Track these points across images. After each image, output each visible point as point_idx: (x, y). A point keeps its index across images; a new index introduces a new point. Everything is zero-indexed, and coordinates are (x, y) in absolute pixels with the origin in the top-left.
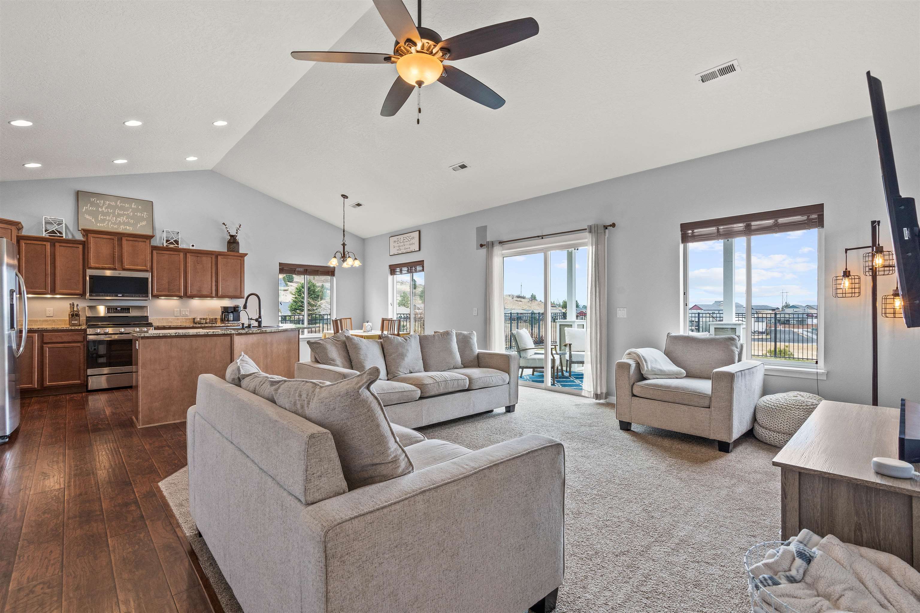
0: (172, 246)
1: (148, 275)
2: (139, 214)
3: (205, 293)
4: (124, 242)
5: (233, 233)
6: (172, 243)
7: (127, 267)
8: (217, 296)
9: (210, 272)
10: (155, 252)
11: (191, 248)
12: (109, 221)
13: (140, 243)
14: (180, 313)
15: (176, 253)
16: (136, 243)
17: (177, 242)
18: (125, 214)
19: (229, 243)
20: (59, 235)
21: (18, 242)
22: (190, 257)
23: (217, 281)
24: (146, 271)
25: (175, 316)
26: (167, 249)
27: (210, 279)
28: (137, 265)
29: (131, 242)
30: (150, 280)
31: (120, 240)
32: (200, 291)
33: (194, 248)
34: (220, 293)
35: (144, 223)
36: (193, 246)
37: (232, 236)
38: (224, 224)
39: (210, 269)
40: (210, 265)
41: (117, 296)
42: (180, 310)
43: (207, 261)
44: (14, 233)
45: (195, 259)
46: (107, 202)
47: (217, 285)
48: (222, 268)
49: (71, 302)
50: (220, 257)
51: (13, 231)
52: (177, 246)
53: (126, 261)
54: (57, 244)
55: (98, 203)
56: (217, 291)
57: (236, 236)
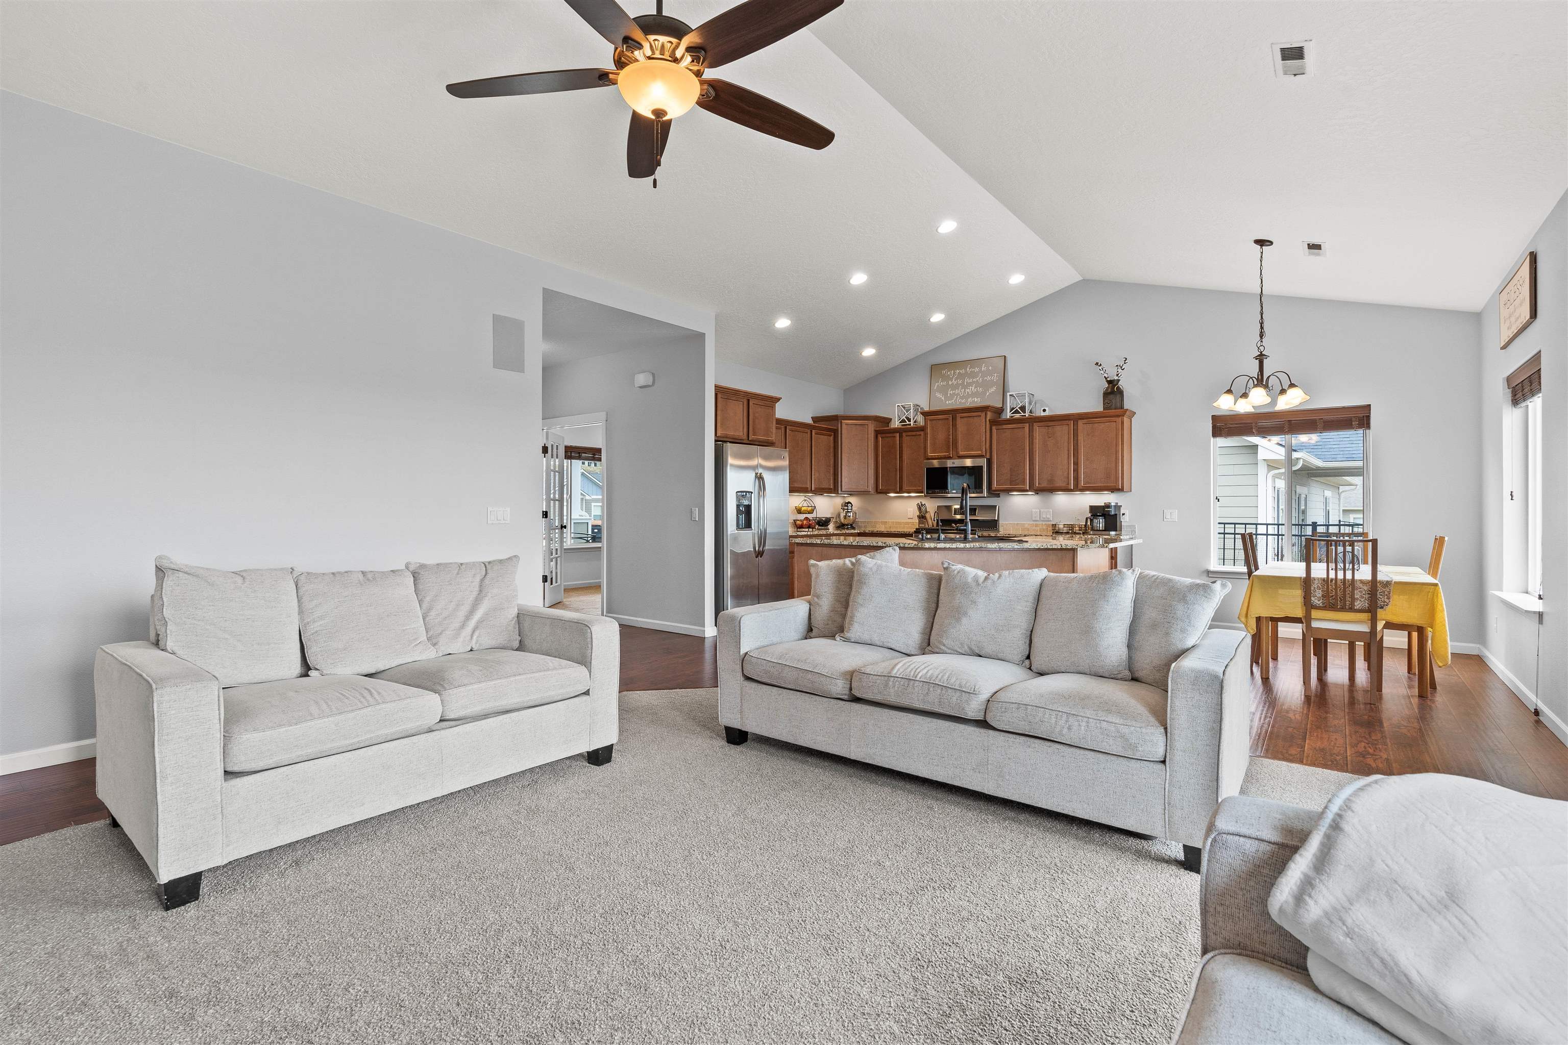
0: (1017, 416)
1: (983, 462)
2: (989, 378)
3: (1060, 483)
4: (959, 420)
5: (1112, 376)
6: (1016, 412)
7: (961, 453)
8: (1078, 488)
9: (1066, 448)
10: (994, 428)
11: (1043, 414)
12: (958, 394)
13: (975, 418)
14: (1040, 518)
15: (1020, 425)
16: (971, 419)
17: (1023, 408)
18: (973, 382)
19: (1106, 394)
20: (908, 423)
21: (876, 437)
22: (1038, 431)
23: (1076, 464)
24: (981, 457)
25: (1033, 521)
26: (1011, 421)
27: (1066, 461)
28: (972, 450)
29: (966, 419)
30: (985, 469)
31: (954, 419)
32: (1051, 481)
33: (1047, 413)
34: (1082, 484)
35: (993, 389)
36: (1044, 410)
37: (1110, 382)
38: (1097, 364)
39: (1066, 444)
40: (1066, 438)
42: (1040, 511)
43: (1062, 432)
44: (871, 427)
45: (1044, 430)
46: (958, 371)
47: (1076, 471)
48: (1084, 441)
49: (918, 501)
50: (1080, 423)
51: (870, 425)
52: (1023, 414)
53: (960, 447)
54: (904, 434)
55: (949, 375)
56: (1076, 479)
57: (1119, 380)
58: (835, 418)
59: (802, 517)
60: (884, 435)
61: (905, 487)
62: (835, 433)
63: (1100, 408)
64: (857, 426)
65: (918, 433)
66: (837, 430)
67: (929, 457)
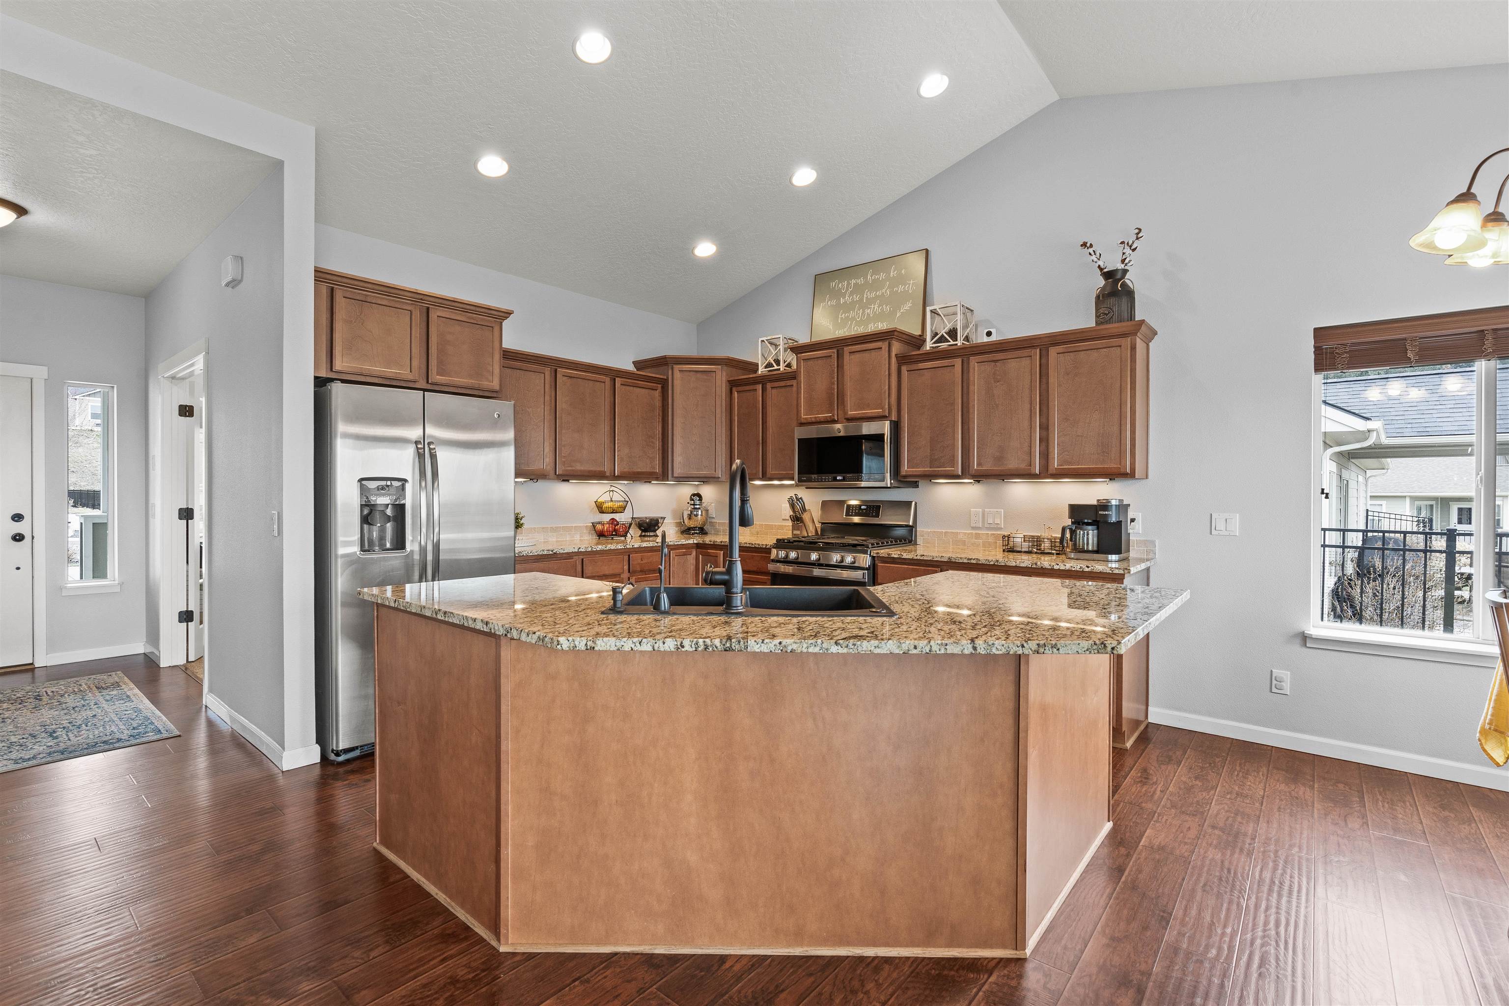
0: (944, 345)
1: (885, 427)
2: (901, 288)
3: (1013, 464)
4: (847, 357)
5: (1113, 263)
6: (942, 339)
7: (851, 413)
8: (1047, 473)
9: (1027, 400)
10: (904, 369)
11: (986, 339)
12: (853, 319)
13: (873, 353)
15: (947, 362)
16: (866, 355)
17: (953, 333)
18: (877, 297)
19: (1101, 299)
20: (776, 367)
21: (731, 391)
22: (977, 369)
23: (1045, 428)
24: (882, 418)
25: (973, 528)
26: (934, 355)
27: (1026, 423)
28: (868, 406)
29: (858, 355)
30: (888, 439)
31: (840, 356)
32: (1000, 459)
33: (993, 338)
34: (1055, 464)
35: (908, 306)
36: (989, 334)
37: (1109, 275)
38: (1084, 245)
40: (1027, 380)
41: (835, 479)
42: (983, 512)
43: (1020, 369)
44: (721, 376)
45: (988, 368)
46: (853, 281)
47: (1045, 440)
48: (1059, 385)
49: (791, 493)
50: (1053, 351)
51: (719, 373)
52: (952, 343)
53: (849, 401)
54: (769, 386)
55: (840, 289)
56: (1045, 455)
57: (1125, 272)
58: (662, 362)
59: (607, 518)
60: (740, 389)
61: (770, 471)
62: (664, 385)
63: (1090, 322)
64: (699, 375)
65: (789, 383)
66: (667, 380)
67: (803, 421)
